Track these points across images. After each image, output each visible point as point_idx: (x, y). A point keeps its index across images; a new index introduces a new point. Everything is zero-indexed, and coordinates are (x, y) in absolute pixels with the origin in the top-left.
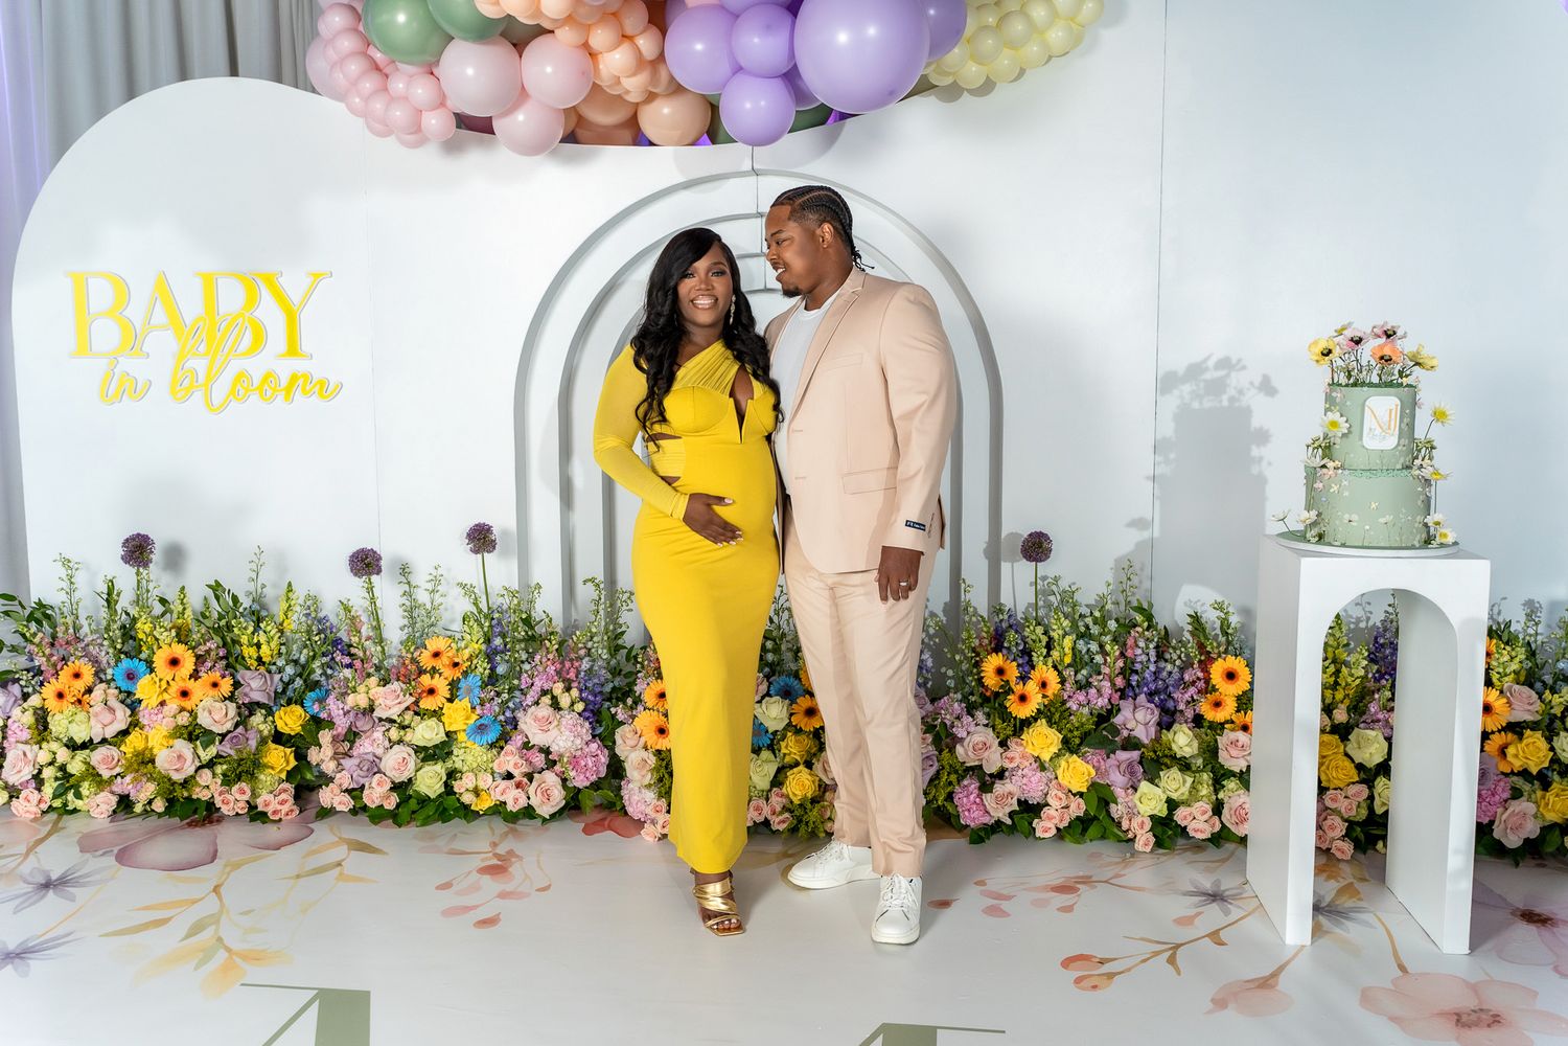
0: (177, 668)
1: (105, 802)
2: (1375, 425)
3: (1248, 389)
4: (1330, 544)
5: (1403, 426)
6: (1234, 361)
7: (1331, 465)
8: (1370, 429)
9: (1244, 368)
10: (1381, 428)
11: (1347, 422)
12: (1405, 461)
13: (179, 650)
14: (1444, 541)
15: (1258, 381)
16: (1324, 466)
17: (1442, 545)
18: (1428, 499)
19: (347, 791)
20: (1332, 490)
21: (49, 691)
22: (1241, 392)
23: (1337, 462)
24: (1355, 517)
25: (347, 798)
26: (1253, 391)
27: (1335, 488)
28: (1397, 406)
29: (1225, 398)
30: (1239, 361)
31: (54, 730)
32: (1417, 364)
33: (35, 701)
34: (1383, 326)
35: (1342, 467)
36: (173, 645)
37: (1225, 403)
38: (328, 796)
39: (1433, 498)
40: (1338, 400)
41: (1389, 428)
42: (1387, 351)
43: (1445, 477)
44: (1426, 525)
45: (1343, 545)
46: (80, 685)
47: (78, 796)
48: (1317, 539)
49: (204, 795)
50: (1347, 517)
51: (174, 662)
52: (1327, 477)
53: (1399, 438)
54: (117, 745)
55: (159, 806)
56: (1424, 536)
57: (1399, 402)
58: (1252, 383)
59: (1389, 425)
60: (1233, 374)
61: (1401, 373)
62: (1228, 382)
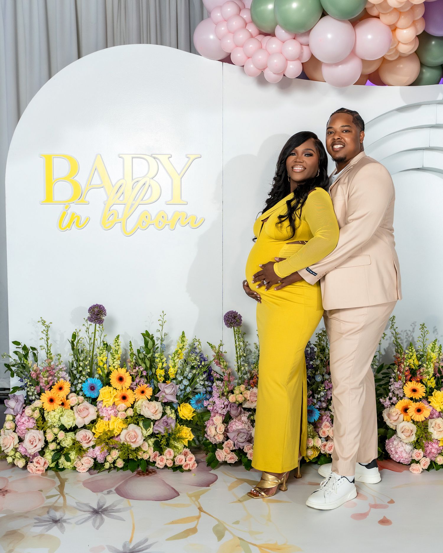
0: (123, 383)
1: (87, 462)
13: (122, 372)
19: (232, 451)
21: (45, 397)
25: (234, 455)
31: (50, 421)
33: (37, 404)
36: (119, 369)
38: (222, 455)
46: (63, 394)
47: (68, 459)
49: (145, 457)
51: (121, 379)
54: (90, 429)
55: (120, 464)
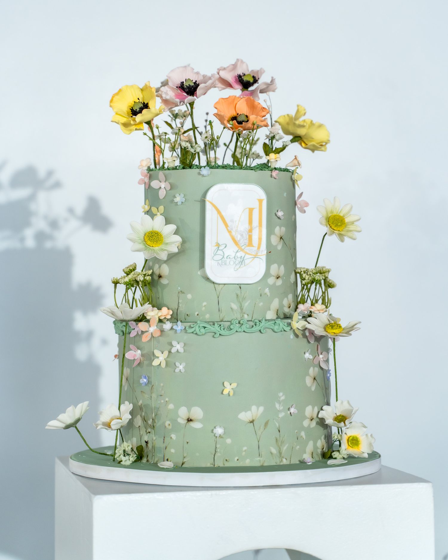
2: (224, 238)
3: (66, 220)
4: (155, 467)
5: (275, 240)
6: (42, 173)
7: (153, 314)
8: (218, 245)
9: (57, 185)
10: (236, 243)
11: (176, 233)
12: (281, 305)
14: (354, 451)
15: (80, 207)
16: (142, 319)
17: (352, 460)
18: (324, 373)
20: (155, 363)
22: (54, 224)
23: (165, 310)
24: (197, 412)
26: (74, 223)
27: (160, 358)
28: (260, 201)
29: (29, 234)
30: (50, 173)
32: (297, 138)
34: (235, 66)
35: (174, 319)
37: (30, 243)
39: (332, 372)
40: (162, 194)
41: (250, 244)
42: (242, 109)
43: (348, 331)
44: (322, 422)
45: (180, 468)
48: (133, 458)
50: (183, 412)
52: (145, 338)
53: (269, 263)
56: (321, 443)
57: (263, 195)
58: (71, 211)
59: (250, 238)
60: (42, 196)
61: (268, 149)
62: (33, 207)
